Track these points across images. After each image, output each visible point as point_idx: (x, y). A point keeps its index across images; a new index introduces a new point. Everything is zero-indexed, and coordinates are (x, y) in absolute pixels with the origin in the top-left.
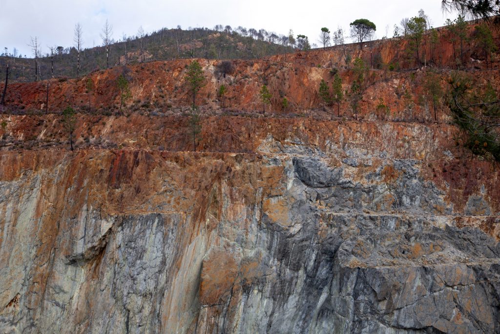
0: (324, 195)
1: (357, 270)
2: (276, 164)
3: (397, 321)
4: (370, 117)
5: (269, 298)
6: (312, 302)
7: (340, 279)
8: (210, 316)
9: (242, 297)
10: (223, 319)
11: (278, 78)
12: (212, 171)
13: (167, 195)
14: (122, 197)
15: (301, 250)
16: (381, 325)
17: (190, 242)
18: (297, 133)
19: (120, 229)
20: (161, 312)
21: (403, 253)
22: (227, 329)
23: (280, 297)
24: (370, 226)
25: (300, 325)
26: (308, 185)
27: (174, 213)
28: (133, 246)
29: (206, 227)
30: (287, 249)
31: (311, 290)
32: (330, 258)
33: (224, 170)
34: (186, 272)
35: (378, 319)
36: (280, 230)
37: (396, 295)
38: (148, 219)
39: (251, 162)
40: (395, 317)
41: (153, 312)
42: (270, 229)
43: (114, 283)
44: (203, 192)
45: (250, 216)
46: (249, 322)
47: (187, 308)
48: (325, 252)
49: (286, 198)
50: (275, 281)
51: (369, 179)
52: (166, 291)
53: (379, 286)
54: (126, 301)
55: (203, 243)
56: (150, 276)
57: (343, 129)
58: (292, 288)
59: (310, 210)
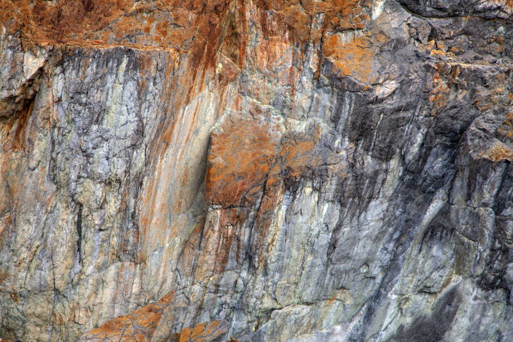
0: (445, 31)
1: (504, 165)
5: (333, 202)
6: (412, 213)
7: (469, 178)
8: (225, 223)
9: (282, 198)
10: (248, 230)
13: (143, 18)
14: (59, 15)
15: (396, 125)
17: (188, 102)
19: (58, 70)
20: (137, 211)
22: (256, 246)
23: (353, 202)
25: (390, 249)
26: (414, 12)
27: (158, 49)
28: (84, 100)
29: (217, 78)
30: (368, 122)
31: (411, 193)
32: (452, 141)
34: (180, 150)
36: (355, 88)
38: (108, 57)
41: (124, 209)
42: (337, 87)
43: (52, 159)
44: (211, 17)
45: (299, 63)
46: (296, 238)
47: (183, 208)
48: (442, 132)
49: (370, 33)
50: (344, 174)
52: (146, 178)
54: (75, 189)
55: (211, 104)
56: (117, 152)
58: (376, 188)
59: (415, 58)
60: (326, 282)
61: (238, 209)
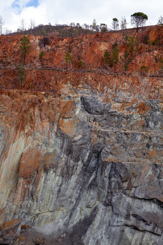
1: (112, 163)
2: (70, 99)
3: (134, 194)
4: (136, 74)
5: (60, 176)
6: (86, 180)
7: (101, 168)
8: (24, 184)
9: (43, 175)
10: (32, 186)
11: (78, 48)
12: (29, 101)
15: (81, 150)
16: (124, 196)
17: (14, 142)
18: (86, 82)
21: (144, 155)
22: (34, 192)
23: (66, 176)
24: (124, 138)
27: (2, 125)
29: (25, 134)
30: (72, 149)
31: (86, 173)
32: (98, 155)
33: (37, 102)
34: (11, 159)
35: (122, 192)
36: (68, 137)
37: (134, 179)
39: (54, 97)
40: (133, 192)
42: (62, 137)
44: (23, 114)
45: (51, 129)
46: (47, 188)
47: (11, 179)
48: (95, 152)
49: (74, 119)
50: (63, 166)
51: (128, 110)
53: (123, 173)
55: (23, 143)
57: (116, 80)
58: (74, 171)
59: (88, 127)
60: (57, 204)
61: (28, 179)
